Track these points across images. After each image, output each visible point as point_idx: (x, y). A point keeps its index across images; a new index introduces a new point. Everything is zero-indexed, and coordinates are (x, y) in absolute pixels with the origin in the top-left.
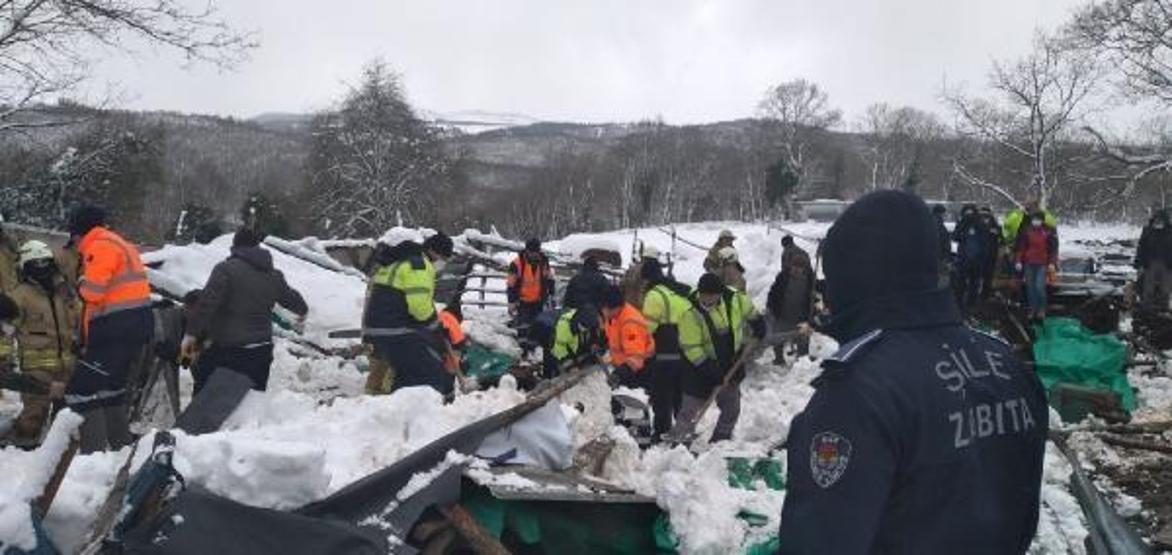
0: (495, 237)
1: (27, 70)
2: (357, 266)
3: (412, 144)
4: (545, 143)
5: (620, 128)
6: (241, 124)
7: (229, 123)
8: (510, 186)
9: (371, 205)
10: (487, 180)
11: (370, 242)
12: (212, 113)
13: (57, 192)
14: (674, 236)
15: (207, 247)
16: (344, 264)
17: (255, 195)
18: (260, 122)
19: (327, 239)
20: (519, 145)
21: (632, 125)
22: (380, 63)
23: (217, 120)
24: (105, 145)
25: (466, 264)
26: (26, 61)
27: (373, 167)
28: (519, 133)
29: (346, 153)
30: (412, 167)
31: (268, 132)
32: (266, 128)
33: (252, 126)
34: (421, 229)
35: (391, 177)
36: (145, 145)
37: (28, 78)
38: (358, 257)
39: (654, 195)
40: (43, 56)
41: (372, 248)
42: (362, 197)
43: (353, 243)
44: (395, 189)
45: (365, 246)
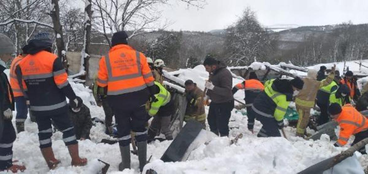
0: (291, 65)
1: (143, 16)
2: (241, 76)
3: (259, 35)
4: (303, 33)
5: (332, 27)
6: (206, 33)
7: (202, 34)
8: (290, 49)
9: (245, 56)
10: (282, 47)
11: (246, 67)
12: (198, 31)
13: (152, 53)
14: (360, 64)
15: (193, 70)
16: (237, 75)
17: (209, 54)
18: (211, 33)
19: (231, 66)
20: (293, 35)
21: (337, 25)
22: (249, 9)
23: (199, 33)
24: (165, 38)
25: (280, 75)
26: (144, 13)
27: (246, 43)
28: (294, 30)
29: (237, 39)
30: (258, 42)
31: (214, 35)
32: (213, 34)
33: (209, 34)
34: (264, 62)
35: (251, 46)
36: (177, 38)
37: (144, 18)
38: (241, 73)
39: (347, 50)
40: (148, 11)
41: (246, 70)
42: (242, 53)
43: (240, 67)
44: (253, 50)
45: (244, 69)
